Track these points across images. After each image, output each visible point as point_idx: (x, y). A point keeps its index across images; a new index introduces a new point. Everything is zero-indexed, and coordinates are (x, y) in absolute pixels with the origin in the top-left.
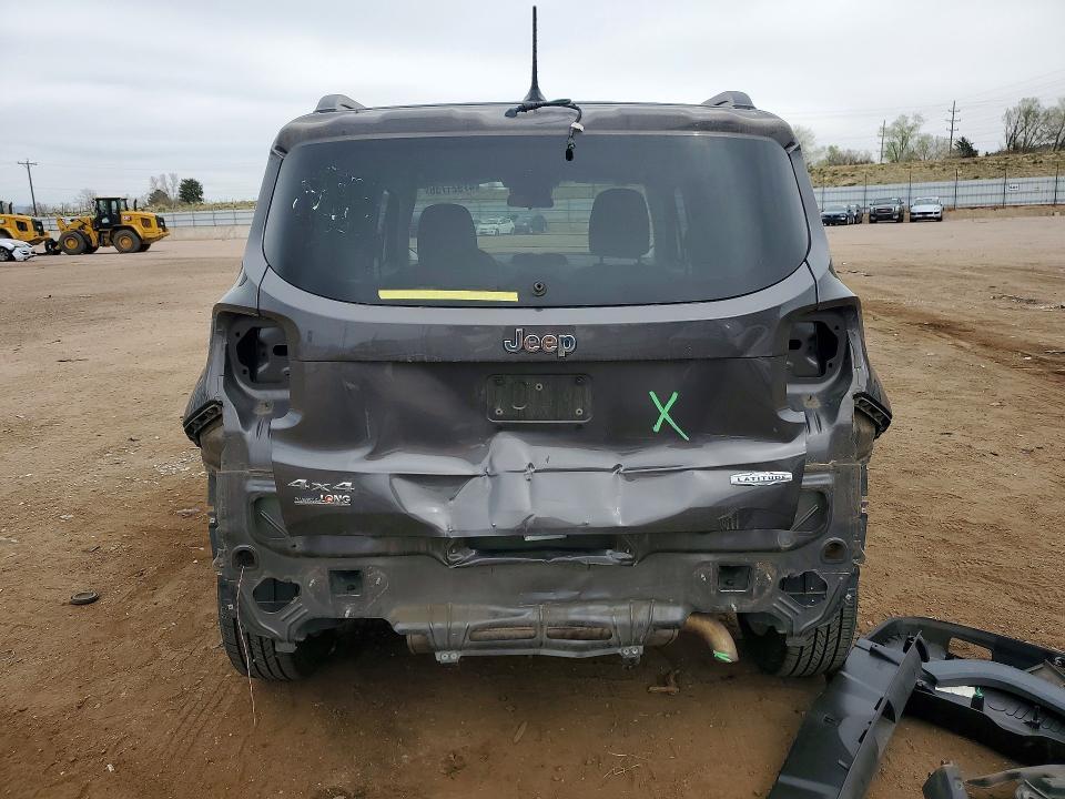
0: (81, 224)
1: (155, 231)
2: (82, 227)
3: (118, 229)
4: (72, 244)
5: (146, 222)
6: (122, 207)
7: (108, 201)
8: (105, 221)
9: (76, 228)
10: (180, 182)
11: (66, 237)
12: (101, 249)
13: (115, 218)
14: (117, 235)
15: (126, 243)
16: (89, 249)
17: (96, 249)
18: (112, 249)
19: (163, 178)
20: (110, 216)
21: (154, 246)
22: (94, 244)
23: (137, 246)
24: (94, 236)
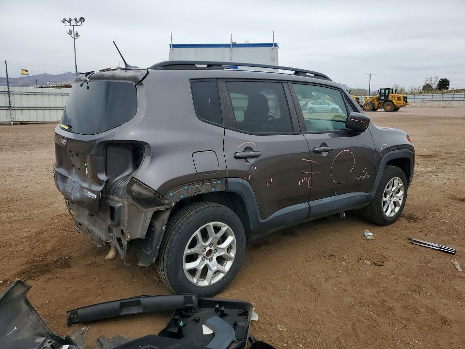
0: (373, 99)
1: (402, 102)
2: (373, 100)
3: (386, 101)
4: (368, 107)
5: (399, 99)
6: (391, 92)
7: (385, 90)
8: (383, 98)
9: (371, 101)
10: (439, 80)
11: (366, 104)
12: (379, 110)
13: (386, 97)
14: (385, 104)
15: (389, 108)
16: (374, 110)
17: (377, 109)
18: (383, 110)
19: (431, 78)
20: (385, 96)
21: (401, 109)
22: (376, 107)
23: (393, 109)
24: (377, 105)
